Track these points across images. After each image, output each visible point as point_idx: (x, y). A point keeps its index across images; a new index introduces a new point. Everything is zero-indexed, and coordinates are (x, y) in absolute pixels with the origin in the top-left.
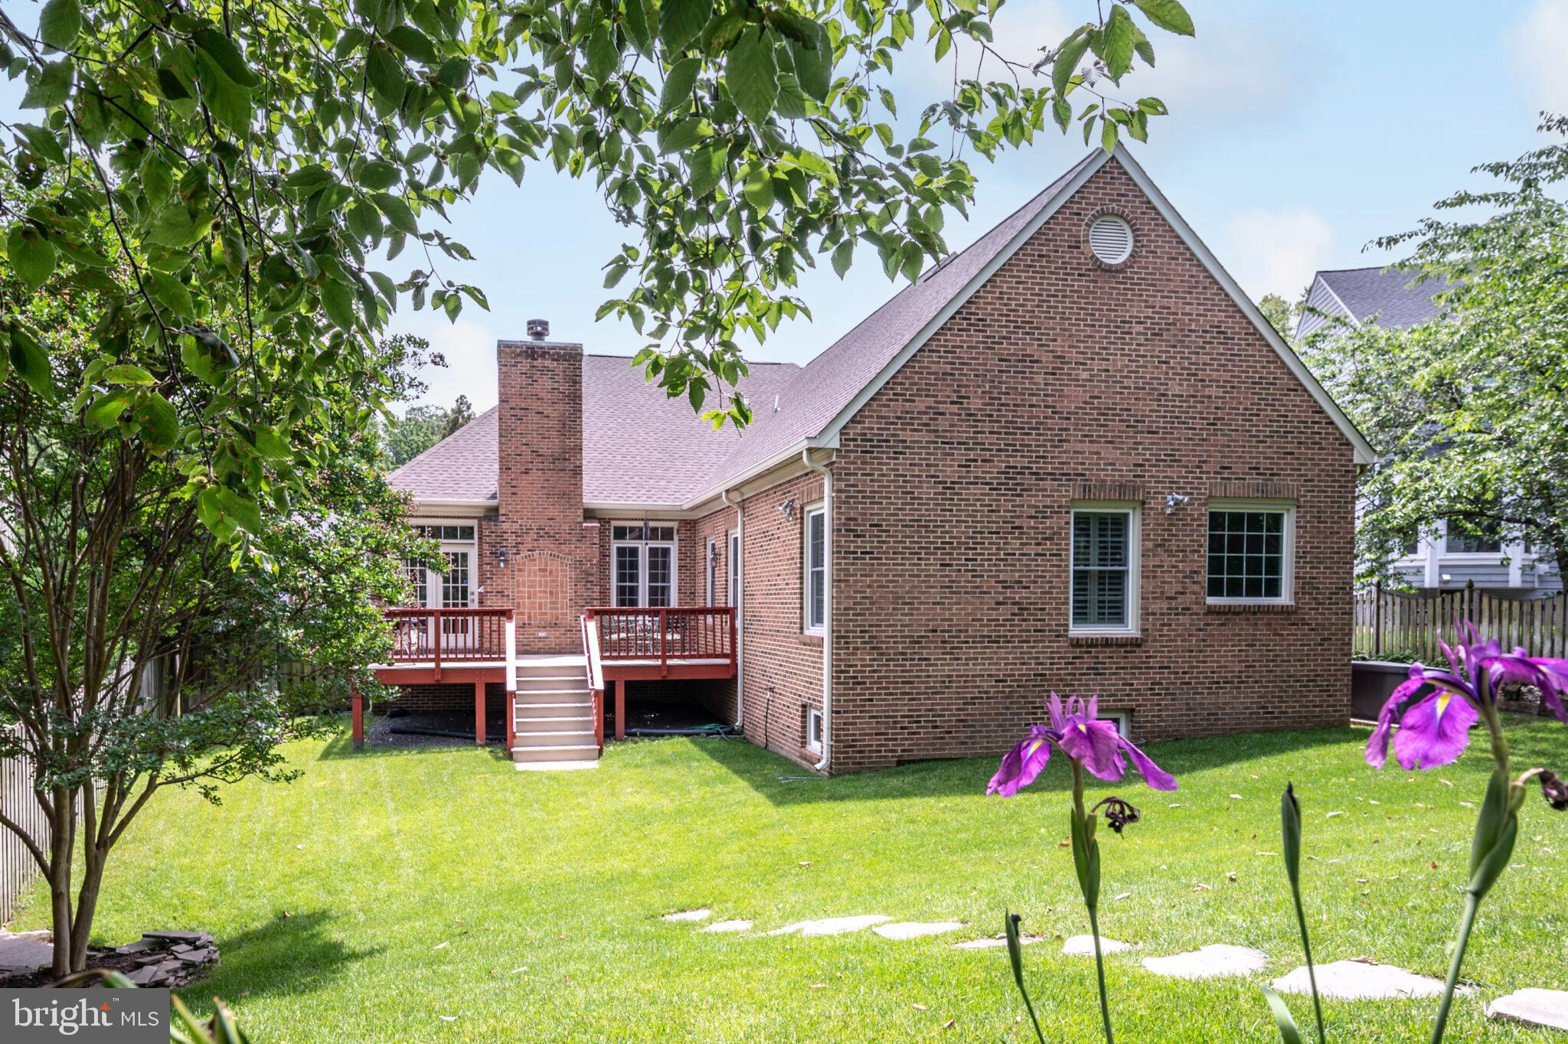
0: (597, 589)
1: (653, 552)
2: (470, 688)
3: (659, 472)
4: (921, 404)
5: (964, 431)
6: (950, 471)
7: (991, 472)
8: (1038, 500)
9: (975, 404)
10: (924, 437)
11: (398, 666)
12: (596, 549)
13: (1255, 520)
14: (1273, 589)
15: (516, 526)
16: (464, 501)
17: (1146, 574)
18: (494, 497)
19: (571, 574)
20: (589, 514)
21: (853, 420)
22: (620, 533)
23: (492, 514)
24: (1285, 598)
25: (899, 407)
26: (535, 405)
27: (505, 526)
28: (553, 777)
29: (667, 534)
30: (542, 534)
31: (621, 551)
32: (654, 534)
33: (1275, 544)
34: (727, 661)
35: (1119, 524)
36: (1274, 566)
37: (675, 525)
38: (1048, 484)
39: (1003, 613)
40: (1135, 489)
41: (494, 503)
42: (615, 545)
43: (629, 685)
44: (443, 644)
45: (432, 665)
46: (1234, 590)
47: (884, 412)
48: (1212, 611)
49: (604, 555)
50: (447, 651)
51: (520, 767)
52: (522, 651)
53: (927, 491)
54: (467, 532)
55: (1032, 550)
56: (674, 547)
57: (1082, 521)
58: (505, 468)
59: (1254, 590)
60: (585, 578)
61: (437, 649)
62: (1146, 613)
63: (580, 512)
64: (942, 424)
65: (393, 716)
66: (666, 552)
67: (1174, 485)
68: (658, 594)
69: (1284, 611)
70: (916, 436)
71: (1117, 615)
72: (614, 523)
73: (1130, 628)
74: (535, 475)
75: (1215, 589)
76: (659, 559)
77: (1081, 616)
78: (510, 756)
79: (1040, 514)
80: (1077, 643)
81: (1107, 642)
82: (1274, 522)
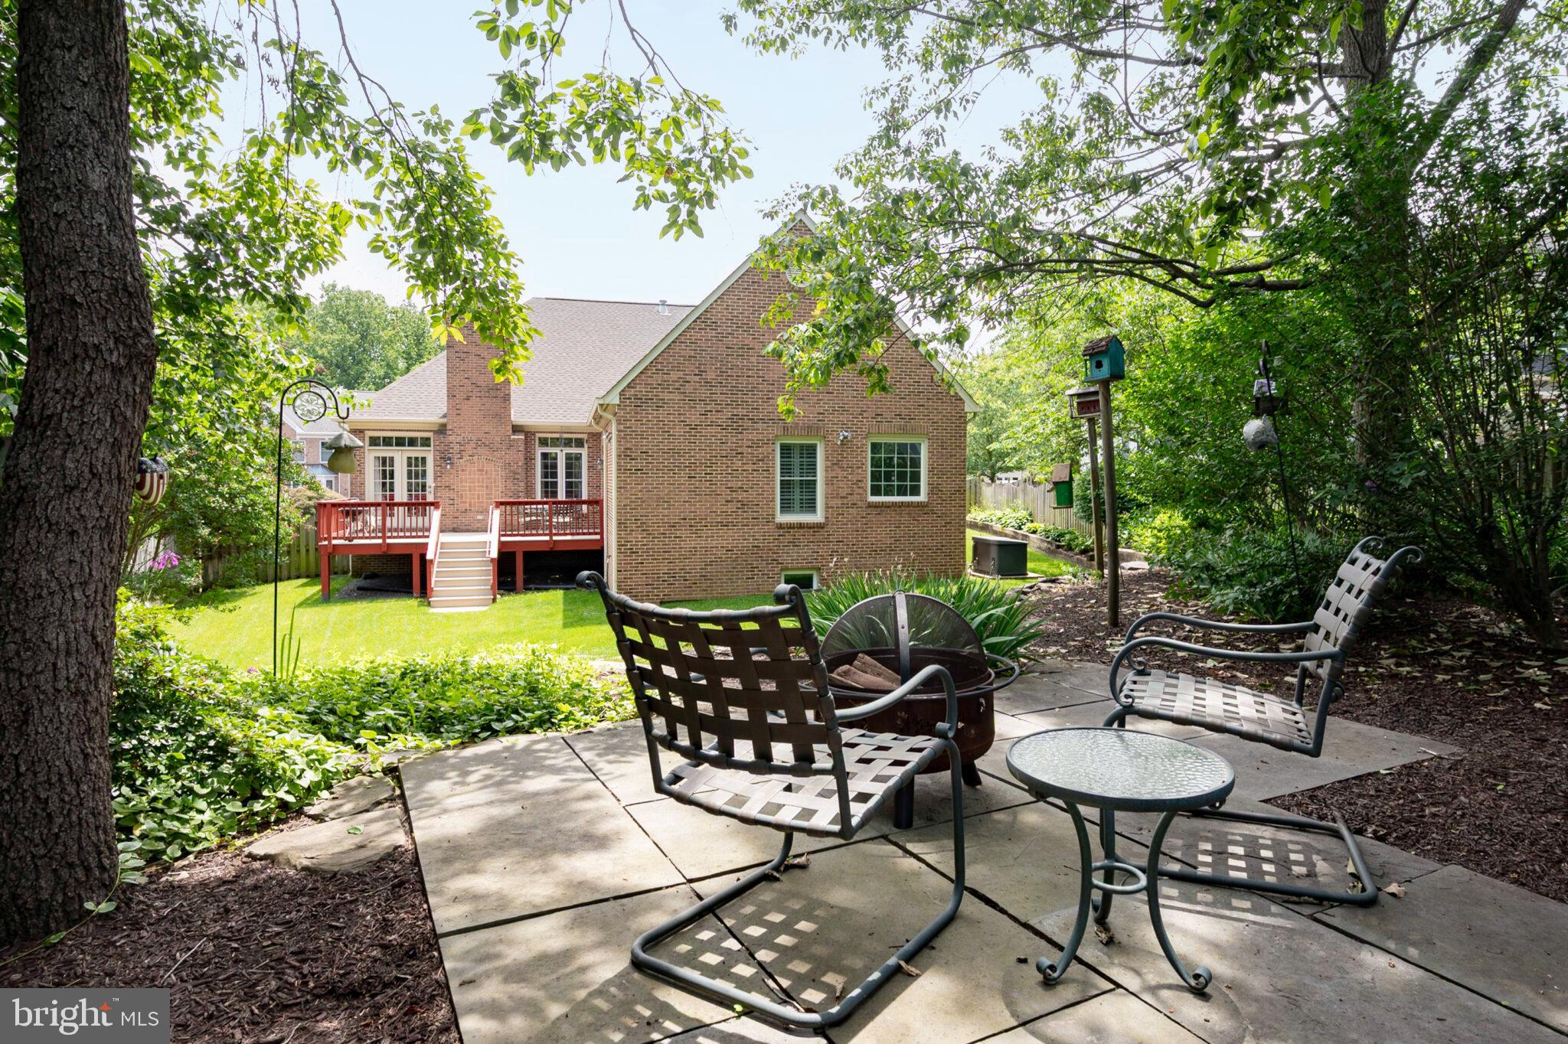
0: (522, 484)
1: (569, 457)
2: (410, 556)
4: (674, 376)
5: (704, 393)
6: (694, 418)
7: (723, 418)
8: (754, 436)
9: (711, 375)
10: (677, 397)
11: (356, 542)
12: (521, 456)
13: (902, 448)
14: (915, 491)
15: (459, 439)
16: (422, 419)
17: (829, 482)
18: (445, 416)
19: (501, 473)
20: (516, 429)
21: (629, 386)
22: (544, 442)
23: (442, 430)
24: (922, 497)
25: (659, 378)
27: (451, 438)
29: (579, 443)
30: (480, 444)
31: (545, 456)
32: (568, 443)
33: (916, 463)
34: (598, 537)
35: (811, 450)
36: (916, 477)
37: (585, 436)
38: (760, 425)
39: (731, 507)
40: (818, 429)
41: (444, 420)
42: (539, 451)
44: (388, 525)
45: (380, 541)
46: (889, 492)
47: (650, 381)
48: (871, 506)
49: (529, 459)
50: (390, 530)
51: (433, 611)
52: (442, 530)
53: (679, 430)
54: (426, 442)
55: (750, 467)
56: (584, 452)
57: (786, 450)
58: (451, 396)
59: (902, 491)
60: (513, 476)
61: (383, 529)
62: (827, 507)
63: (510, 428)
64: (689, 388)
66: (578, 457)
67: (844, 426)
68: (572, 488)
69: (919, 505)
70: (671, 396)
71: (810, 506)
72: (538, 435)
73: (818, 517)
74: (474, 400)
75: (876, 491)
76: (573, 463)
78: (428, 604)
79: (755, 445)
80: (780, 526)
81: (801, 526)
82: (915, 449)
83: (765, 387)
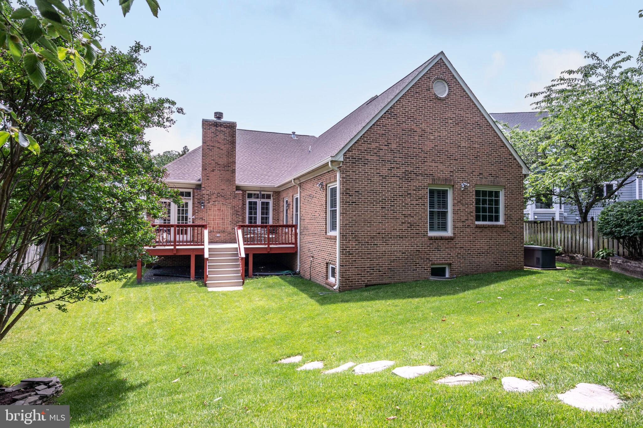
0: (241, 217)
1: (263, 203)
2: (189, 257)
3: (265, 173)
4: (374, 145)
5: (389, 156)
6: (385, 172)
7: (399, 172)
8: (416, 184)
9: (394, 146)
10: (375, 158)
11: (158, 248)
12: (241, 202)
13: (491, 193)
14: (497, 219)
15: (208, 192)
16: (187, 181)
17: (454, 213)
18: (199, 180)
19: (230, 211)
20: (238, 188)
21: (348, 150)
22: (250, 196)
23: (198, 187)
24: (501, 222)
25: (365, 146)
26: (217, 145)
27: (204, 192)
28: (224, 294)
29: (268, 197)
30: (219, 195)
31: (250, 203)
32: (263, 196)
33: (497, 202)
34: (293, 246)
35: (445, 193)
36: (497, 211)
37: (271, 193)
38: (420, 178)
39: (405, 227)
40: (450, 180)
41: (200, 183)
42: (248, 201)
43: (255, 256)
44: (177, 239)
45: (172, 247)
46: (484, 219)
47: (360, 148)
48: (478, 227)
49: (244, 204)
50: (179, 242)
51: (210, 289)
52: (211, 242)
53: (376, 179)
54: (188, 194)
55: (414, 202)
56: (271, 202)
57: (432, 192)
58: (204, 169)
59: (491, 220)
60: (236, 213)
61: (175, 241)
62: (455, 227)
63: (234, 187)
64: (382, 153)
65: (154, 268)
66: (267, 204)
67: (464, 180)
68: (265, 219)
69: (501, 227)
70: (372, 158)
71: (444, 227)
72: (248, 192)
73: (449, 233)
74: (217, 172)
75: (478, 219)
76: (265, 207)
77: (432, 229)
78: (205, 285)
79: (417, 189)
80: (431, 238)
81: (442, 238)
82: (497, 194)
83: (422, 155)
